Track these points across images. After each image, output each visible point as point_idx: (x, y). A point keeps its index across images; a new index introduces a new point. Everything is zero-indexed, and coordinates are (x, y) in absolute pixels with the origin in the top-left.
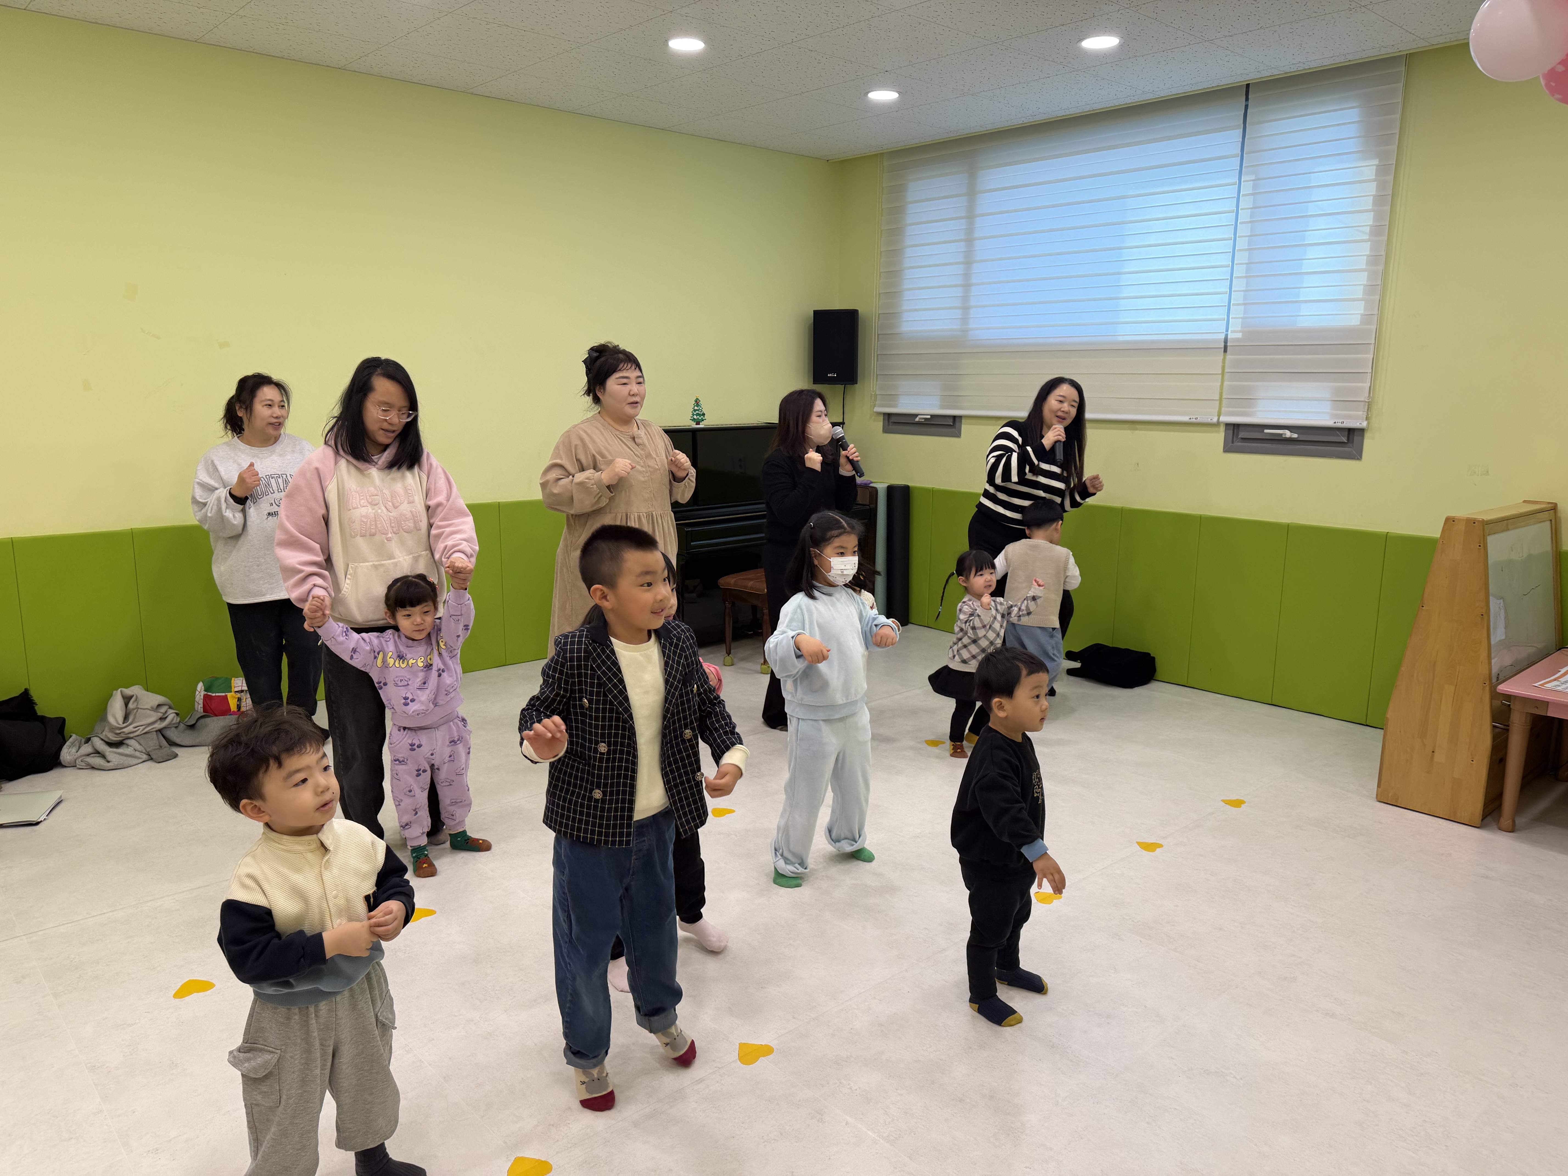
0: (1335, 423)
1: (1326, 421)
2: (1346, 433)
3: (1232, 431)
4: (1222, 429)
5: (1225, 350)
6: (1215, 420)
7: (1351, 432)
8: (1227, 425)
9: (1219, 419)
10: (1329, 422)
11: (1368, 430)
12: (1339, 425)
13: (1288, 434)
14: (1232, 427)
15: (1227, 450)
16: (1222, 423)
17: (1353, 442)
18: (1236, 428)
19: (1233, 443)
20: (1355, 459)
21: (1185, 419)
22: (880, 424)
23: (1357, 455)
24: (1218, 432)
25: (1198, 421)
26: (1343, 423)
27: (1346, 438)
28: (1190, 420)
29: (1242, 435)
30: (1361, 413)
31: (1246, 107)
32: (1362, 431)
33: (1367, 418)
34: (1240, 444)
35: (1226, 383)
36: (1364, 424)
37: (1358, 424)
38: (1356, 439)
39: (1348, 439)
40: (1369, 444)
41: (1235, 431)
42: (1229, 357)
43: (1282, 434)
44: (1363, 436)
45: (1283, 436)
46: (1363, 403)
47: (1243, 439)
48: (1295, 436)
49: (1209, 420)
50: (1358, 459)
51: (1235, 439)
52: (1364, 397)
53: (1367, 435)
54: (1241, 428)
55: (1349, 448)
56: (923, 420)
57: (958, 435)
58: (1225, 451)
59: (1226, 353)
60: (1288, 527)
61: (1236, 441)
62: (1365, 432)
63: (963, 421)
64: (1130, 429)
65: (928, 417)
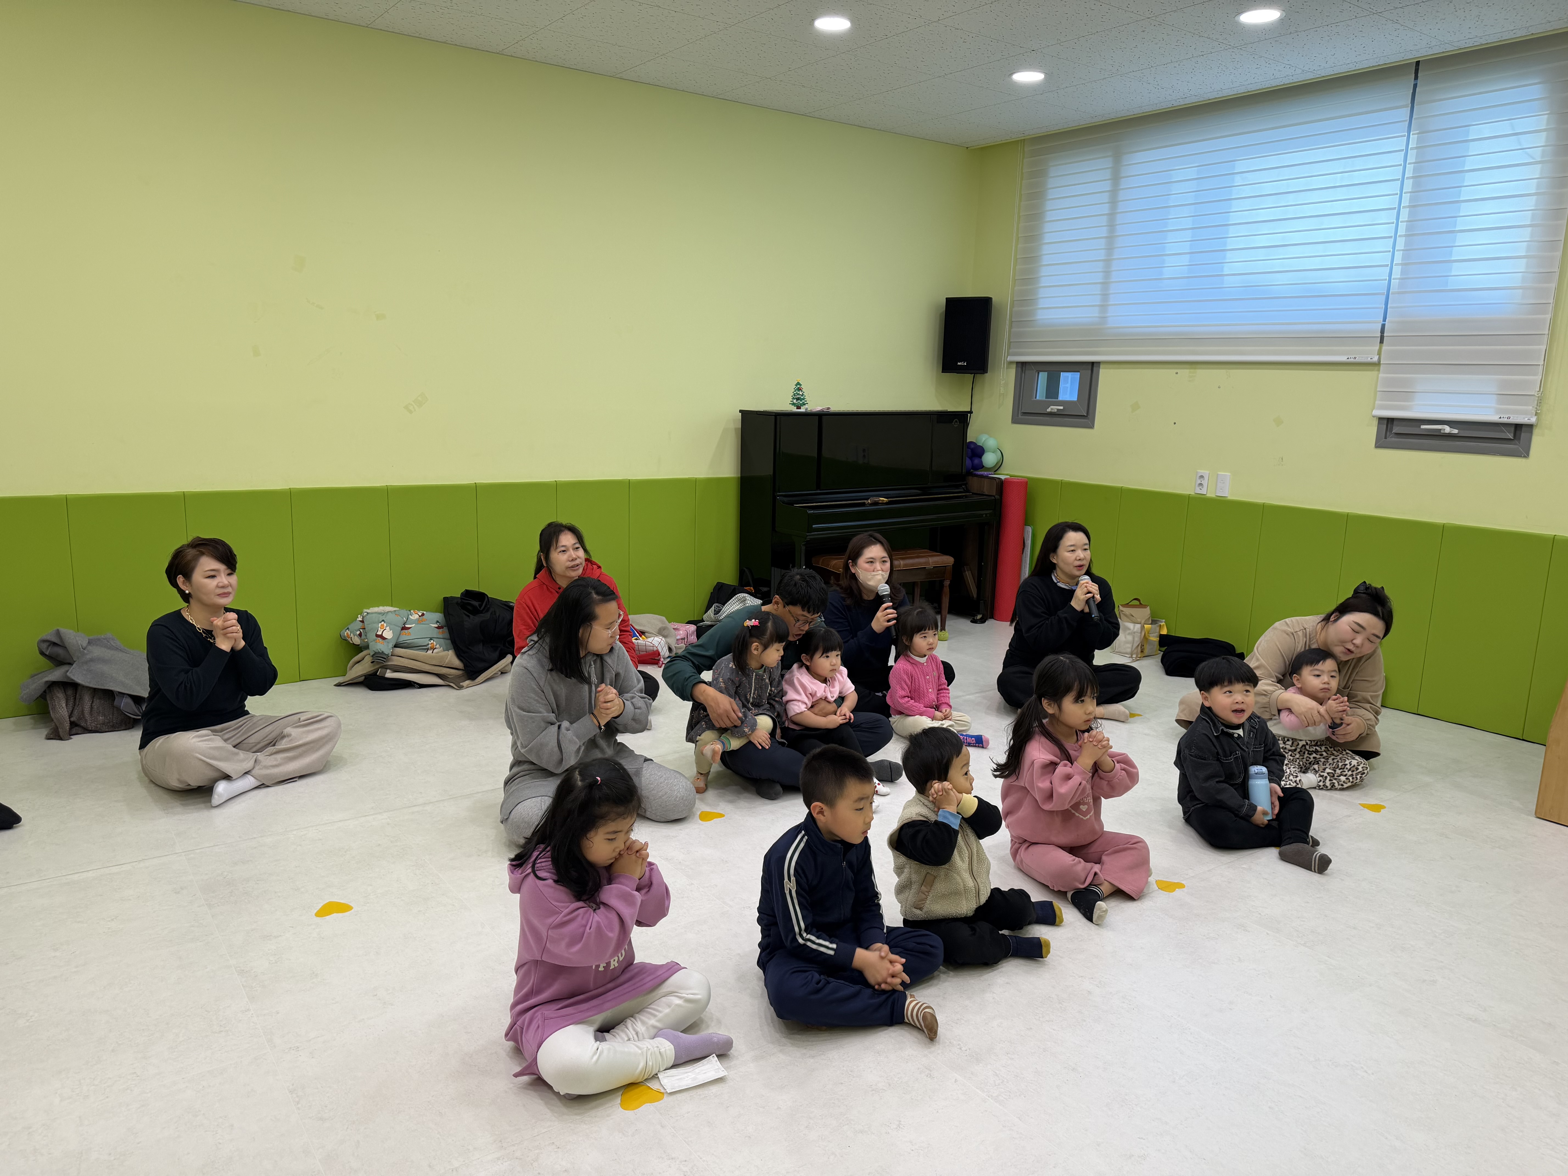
0: (1500, 418)
1: (1491, 416)
2: (1513, 429)
3: (1385, 426)
4: (1375, 422)
5: (1382, 342)
7: (1518, 428)
8: (1381, 419)
10: (1494, 418)
11: (1536, 426)
12: (1505, 420)
13: (1447, 429)
14: (1385, 422)
15: (1379, 445)
16: (1375, 417)
17: (1520, 439)
18: (1389, 423)
19: (1386, 438)
20: (1521, 457)
22: (1008, 415)
23: (1525, 453)
24: (1370, 426)
26: (1509, 418)
27: (1512, 434)
29: (1396, 429)
30: (1531, 407)
31: (1415, 86)
32: (1530, 427)
33: (1536, 414)
34: (1393, 439)
35: (1381, 375)
36: (1533, 420)
37: (1526, 419)
38: (1523, 435)
39: (1514, 436)
40: (1537, 441)
41: (1389, 425)
42: (1385, 348)
43: (1441, 429)
44: (1531, 433)
45: (1442, 432)
46: (1533, 397)
47: (1396, 434)
48: (1455, 431)
50: (1525, 457)
51: (1388, 433)
52: (1534, 391)
53: (1536, 431)
54: (1395, 423)
55: (1515, 444)
56: (1056, 411)
57: (1091, 426)
58: (1378, 446)
59: (1383, 343)
60: (1443, 527)
61: (1389, 436)
62: (1534, 428)
63: (1098, 411)
64: (1275, 422)
65: (1061, 408)
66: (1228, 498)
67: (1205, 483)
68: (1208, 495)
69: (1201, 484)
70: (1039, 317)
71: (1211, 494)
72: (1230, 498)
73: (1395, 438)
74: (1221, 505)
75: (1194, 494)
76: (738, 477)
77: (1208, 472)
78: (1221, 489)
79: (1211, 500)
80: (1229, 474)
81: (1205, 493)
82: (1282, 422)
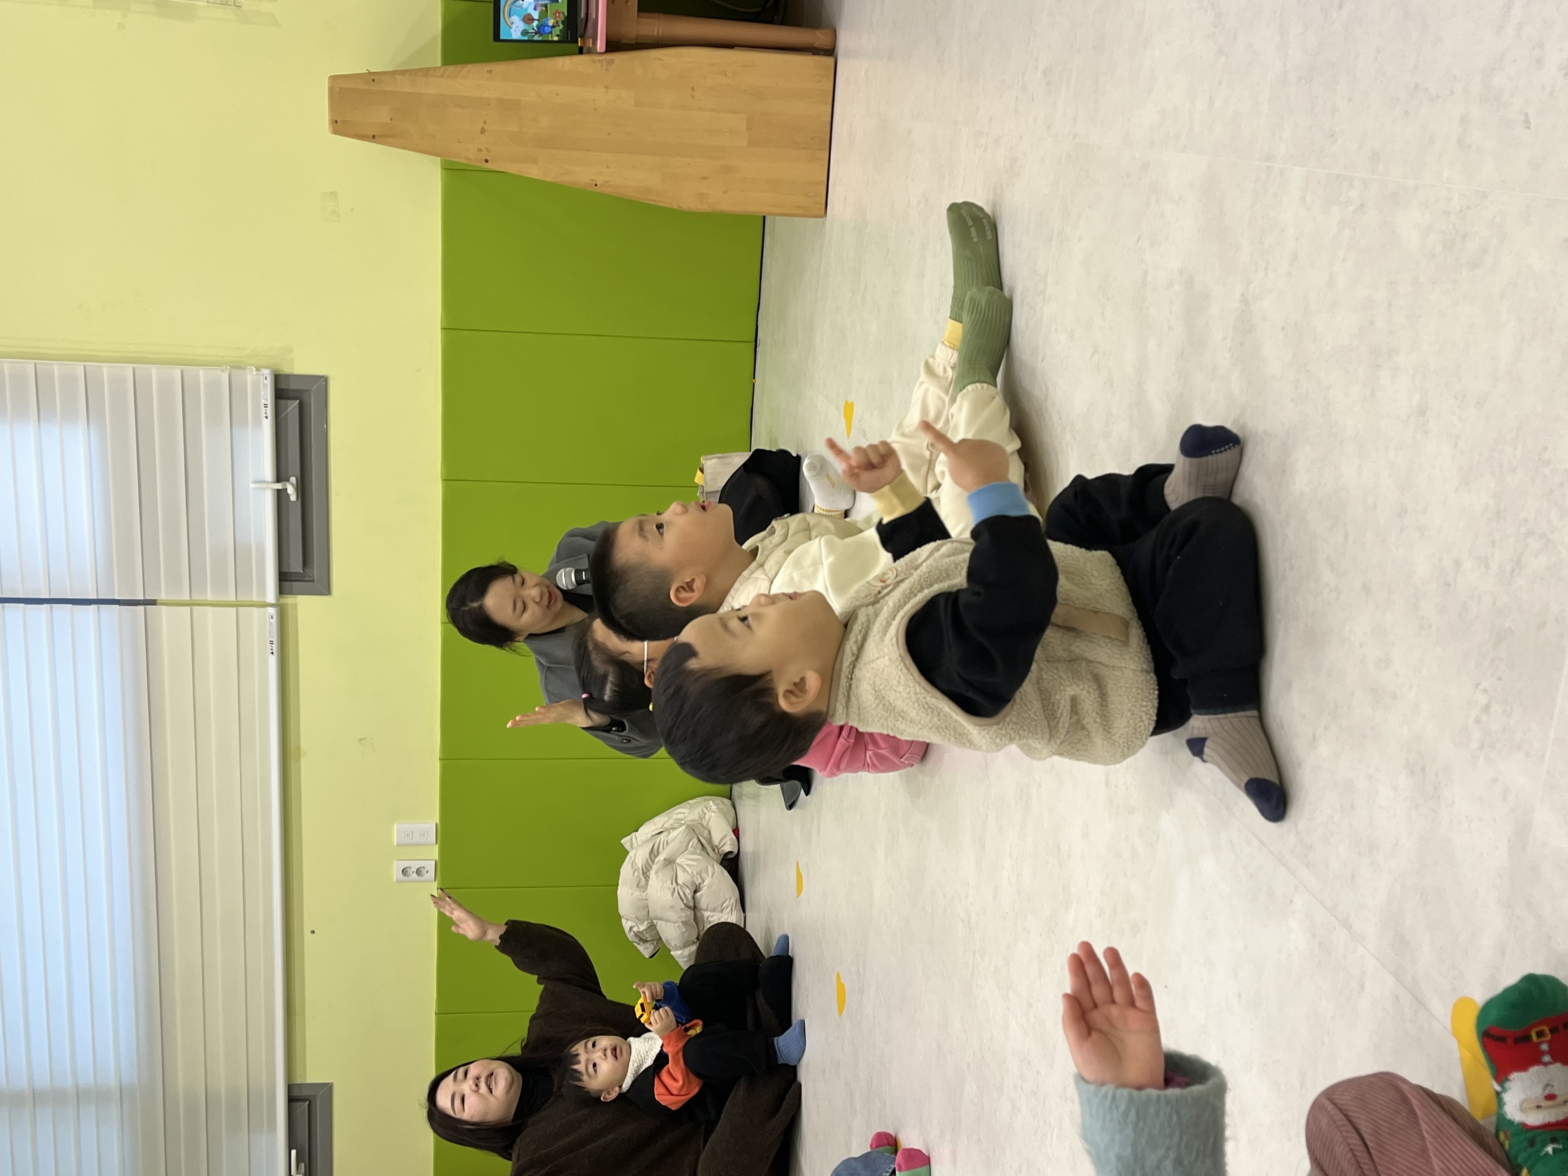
0: (267, 417)
1: (265, 431)
2: (284, 400)
3: (294, 583)
4: (289, 600)
5: (153, 603)
6: (272, 611)
7: (281, 394)
8: (281, 590)
9: (272, 605)
10: (269, 429)
11: (276, 369)
12: (270, 411)
14: (286, 583)
15: (325, 589)
16: (278, 599)
17: (298, 391)
18: (285, 577)
19: (313, 581)
21: (272, 662)
23: (319, 383)
24: (295, 606)
25: (275, 640)
26: (266, 406)
27: (293, 400)
28: (275, 653)
29: (297, 567)
32: (278, 377)
33: (257, 370)
34: (314, 573)
35: (209, 597)
36: (266, 372)
37: (266, 383)
38: (293, 386)
39: (295, 399)
40: (300, 367)
41: (293, 578)
42: (163, 596)
44: (288, 376)
46: (233, 378)
47: (304, 565)
48: (293, 478)
49: (272, 621)
51: (306, 579)
52: (222, 376)
53: (286, 370)
54: (286, 568)
55: (307, 398)
56: (302, 1165)
57: (328, 1088)
58: (327, 591)
59: (155, 601)
60: (447, 480)
61: (310, 577)
62: (281, 373)
63: (299, 1081)
64: (298, 759)
65: (294, 1152)
66: (438, 821)
67: (415, 866)
68: (436, 857)
69: (418, 872)
71: (435, 854)
73: (313, 569)
74: (449, 834)
75: (436, 882)
77: (395, 863)
78: (424, 835)
79: (444, 851)
80: (396, 825)
81: (434, 862)
82: (298, 748)
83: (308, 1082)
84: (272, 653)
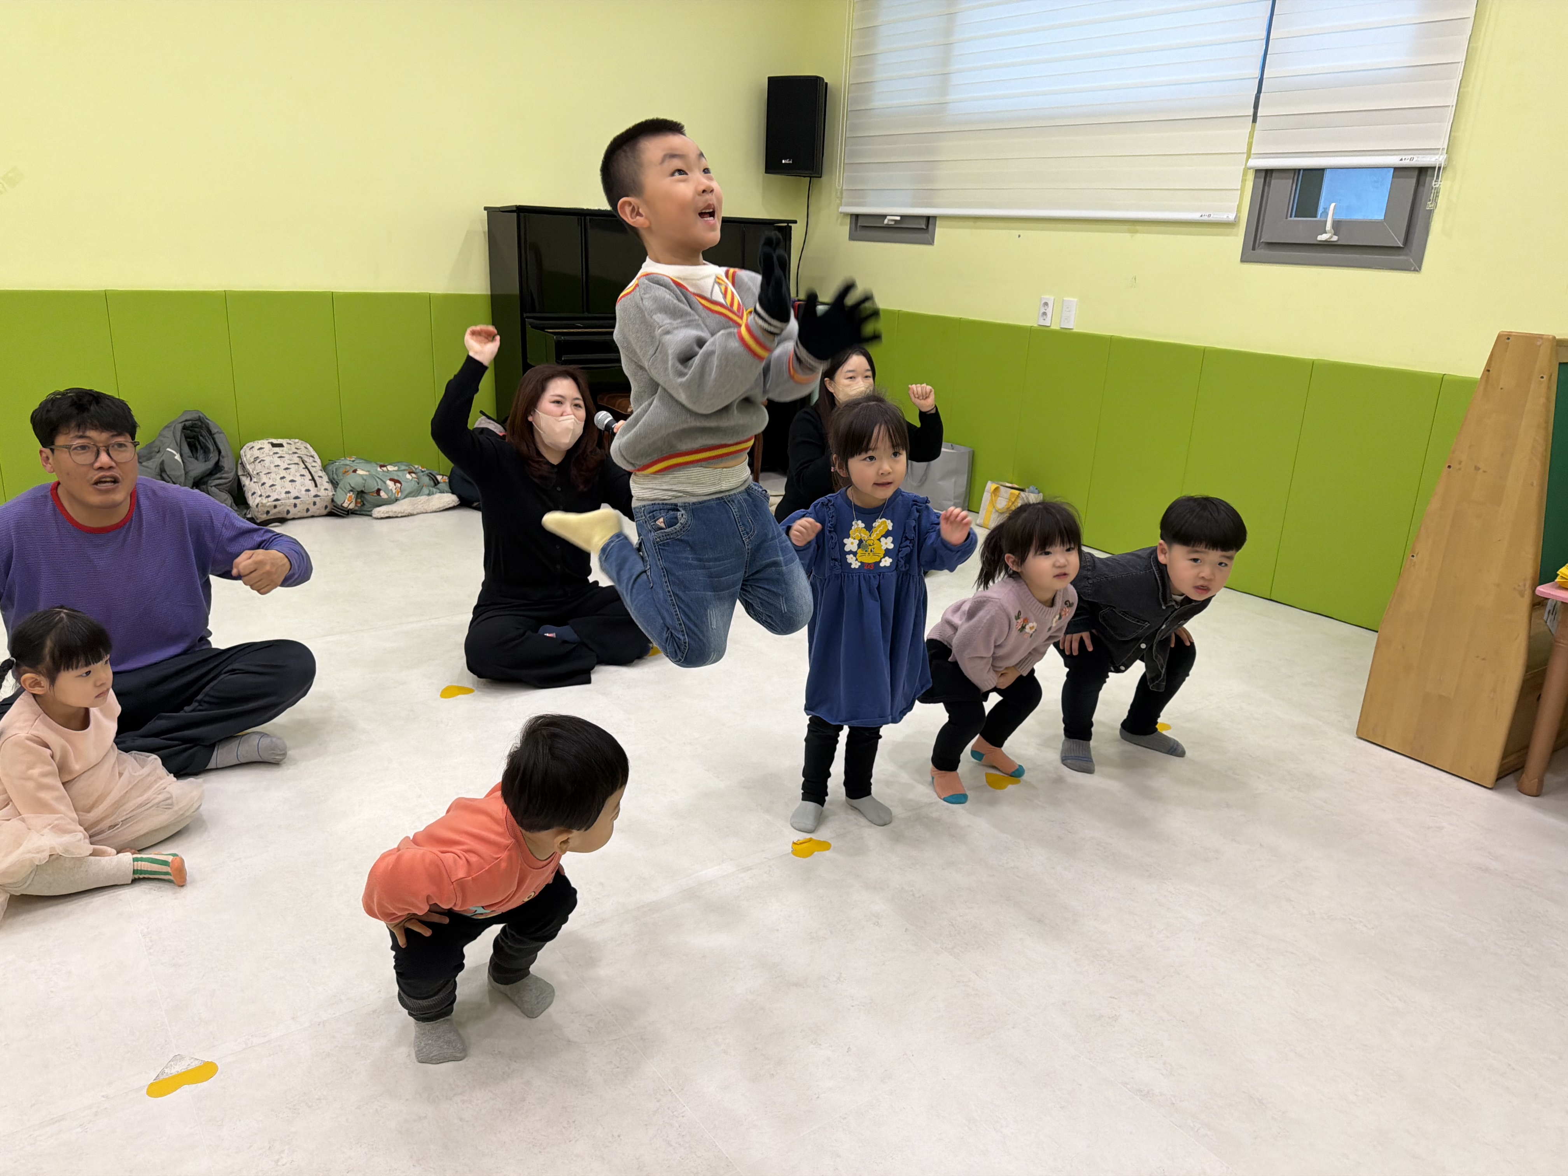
2: (1403, 234)
3: (1254, 233)
4: (1240, 230)
5: (1254, 120)
6: (1231, 217)
9: (1238, 216)
15: (1245, 259)
17: (1411, 247)
19: (1254, 249)
20: (1412, 271)
21: (1195, 216)
22: (845, 229)
23: (1416, 265)
24: (1236, 235)
25: (1211, 218)
27: (1402, 241)
28: (1201, 218)
29: (1267, 238)
38: (1417, 242)
39: (1405, 243)
40: (1432, 248)
41: (1258, 232)
44: (1425, 238)
45: (1319, 239)
47: (1267, 244)
48: (1335, 239)
49: (1225, 217)
50: (1415, 270)
51: (1256, 244)
55: (1406, 255)
56: (893, 223)
57: (931, 242)
58: (1243, 260)
60: (1313, 366)
61: (1259, 246)
63: (938, 223)
64: (1129, 231)
65: (898, 218)
66: (1074, 330)
67: (1049, 311)
68: (1054, 327)
69: (1045, 314)
70: (876, 104)
71: (1055, 327)
72: (1076, 330)
73: (1263, 250)
74: (1066, 338)
75: (1036, 325)
76: (487, 295)
77: (1052, 298)
78: (1066, 319)
79: (1055, 333)
80: (1076, 300)
81: (1049, 325)
82: (1137, 232)
83: (937, 230)
84: (1202, 216)
